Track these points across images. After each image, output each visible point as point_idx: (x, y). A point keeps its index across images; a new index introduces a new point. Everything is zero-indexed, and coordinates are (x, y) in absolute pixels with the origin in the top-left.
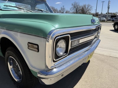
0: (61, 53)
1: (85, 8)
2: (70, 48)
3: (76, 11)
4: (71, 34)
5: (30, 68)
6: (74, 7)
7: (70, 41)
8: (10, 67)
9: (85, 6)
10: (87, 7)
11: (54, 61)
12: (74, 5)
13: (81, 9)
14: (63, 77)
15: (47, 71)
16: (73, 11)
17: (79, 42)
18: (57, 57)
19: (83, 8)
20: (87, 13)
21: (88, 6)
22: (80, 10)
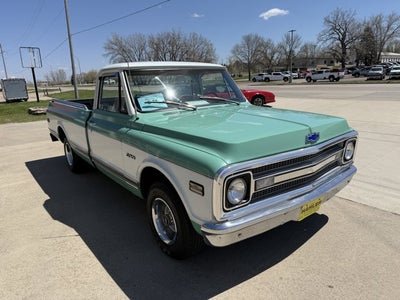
0: (237, 200)
1: (379, 27)
2: (252, 191)
3: (342, 41)
4: (253, 170)
5: (191, 218)
6: (334, 28)
7: (253, 181)
8: (155, 217)
9: (377, 22)
10: (384, 24)
11: (225, 211)
12: (332, 20)
13: (363, 32)
14: (242, 238)
15: (215, 225)
16: (329, 42)
17: (273, 180)
18: (229, 205)
19: (368, 29)
20: (385, 47)
21: (391, 20)
22: (357, 38)
